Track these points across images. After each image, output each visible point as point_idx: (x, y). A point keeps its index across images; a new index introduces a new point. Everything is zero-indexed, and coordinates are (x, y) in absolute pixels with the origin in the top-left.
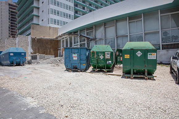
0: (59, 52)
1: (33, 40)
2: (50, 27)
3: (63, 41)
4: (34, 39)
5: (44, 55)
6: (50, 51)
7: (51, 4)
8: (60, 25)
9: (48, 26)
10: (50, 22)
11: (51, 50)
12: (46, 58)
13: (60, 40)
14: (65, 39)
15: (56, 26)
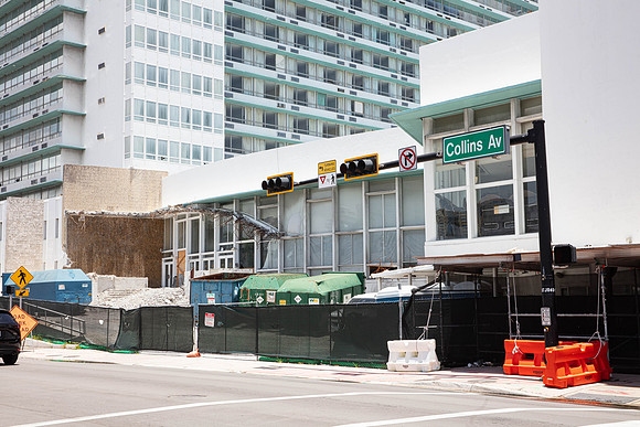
0: (164, 264)
1: (72, 221)
2: (132, 169)
3: (182, 226)
4: (76, 218)
5: (112, 276)
6: (131, 262)
7: (137, 81)
8: (172, 160)
9: (127, 165)
10: (132, 152)
11: (136, 258)
12: (118, 287)
13: (170, 221)
14: (188, 220)
15: (154, 165)
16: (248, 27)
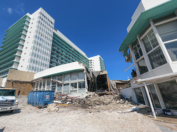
10: (28, 68)
13: (35, 83)
16: (54, 55)
